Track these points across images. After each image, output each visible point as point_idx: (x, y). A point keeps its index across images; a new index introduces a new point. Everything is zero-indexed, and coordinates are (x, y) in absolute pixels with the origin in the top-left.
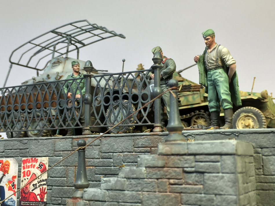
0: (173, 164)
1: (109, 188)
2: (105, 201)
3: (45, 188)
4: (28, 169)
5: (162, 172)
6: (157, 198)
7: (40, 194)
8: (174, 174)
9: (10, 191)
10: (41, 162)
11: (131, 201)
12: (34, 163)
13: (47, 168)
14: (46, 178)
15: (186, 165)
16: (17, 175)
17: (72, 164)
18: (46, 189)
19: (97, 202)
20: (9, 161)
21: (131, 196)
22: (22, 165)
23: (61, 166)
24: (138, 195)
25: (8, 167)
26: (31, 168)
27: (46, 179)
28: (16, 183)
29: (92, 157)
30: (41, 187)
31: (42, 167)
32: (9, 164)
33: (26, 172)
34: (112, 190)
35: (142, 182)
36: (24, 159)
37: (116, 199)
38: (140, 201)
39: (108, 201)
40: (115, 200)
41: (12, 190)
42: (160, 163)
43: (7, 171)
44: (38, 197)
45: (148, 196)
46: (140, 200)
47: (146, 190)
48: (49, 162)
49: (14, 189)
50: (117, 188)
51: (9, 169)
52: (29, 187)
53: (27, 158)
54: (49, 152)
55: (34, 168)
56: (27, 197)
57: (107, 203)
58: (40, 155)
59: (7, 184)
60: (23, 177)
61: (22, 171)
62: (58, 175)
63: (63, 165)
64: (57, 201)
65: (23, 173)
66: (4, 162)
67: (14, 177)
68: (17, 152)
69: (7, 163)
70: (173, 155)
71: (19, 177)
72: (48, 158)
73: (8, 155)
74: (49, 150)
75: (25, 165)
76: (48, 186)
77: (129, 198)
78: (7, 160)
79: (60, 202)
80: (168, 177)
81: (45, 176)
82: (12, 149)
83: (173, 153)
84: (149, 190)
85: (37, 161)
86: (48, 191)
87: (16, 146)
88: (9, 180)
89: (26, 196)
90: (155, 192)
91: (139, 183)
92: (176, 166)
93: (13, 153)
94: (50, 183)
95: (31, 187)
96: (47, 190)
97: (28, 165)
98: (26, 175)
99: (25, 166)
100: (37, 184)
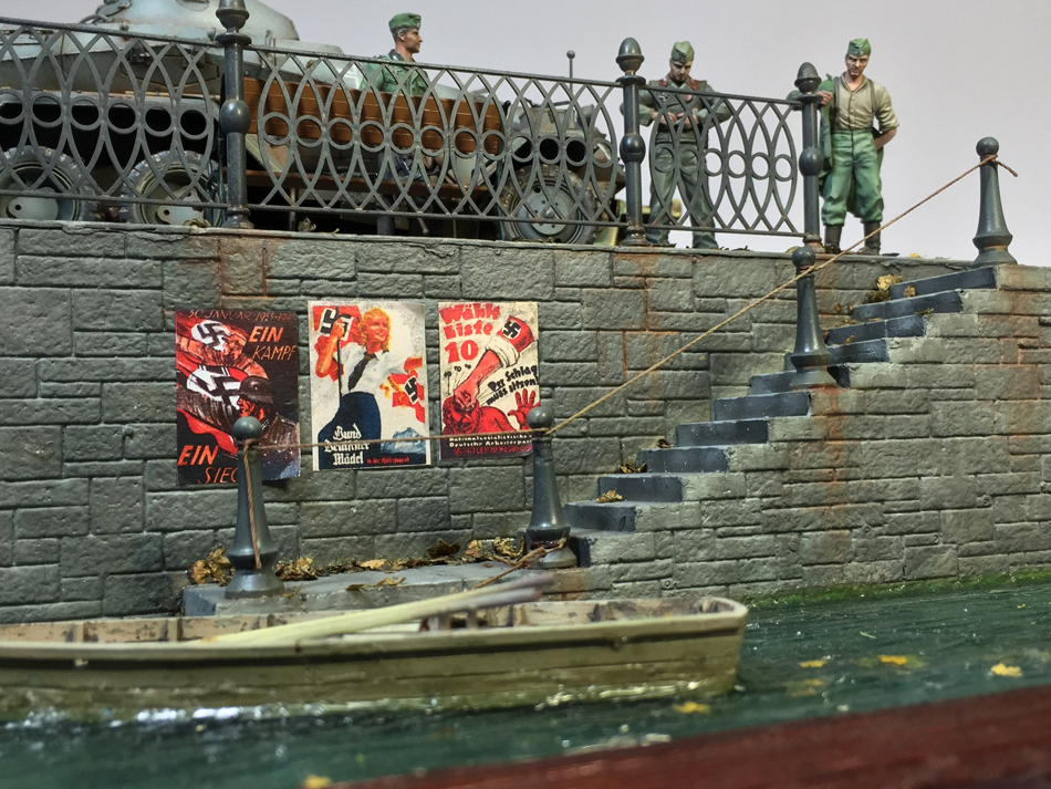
0: (1025, 308)
1: (911, 359)
2: (903, 388)
3: (533, 393)
4: (465, 338)
5: (1007, 323)
6: (1001, 374)
7: (518, 411)
8: (1027, 327)
9: (399, 407)
10: (511, 317)
11: (956, 384)
12: (485, 320)
13: (535, 333)
14: (535, 362)
15: (1045, 311)
16: (422, 354)
17: (616, 323)
18: (537, 394)
19: (885, 392)
20: (383, 309)
21: (955, 373)
22: (442, 324)
23: (579, 329)
24: (968, 371)
25: (381, 331)
26: (478, 332)
27: (534, 368)
28: (422, 380)
29: (672, 306)
30: (520, 391)
31: (519, 331)
32: (387, 319)
33: (459, 346)
34: (916, 362)
35: (974, 345)
36: (442, 304)
37: (926, 382)
38: (972, 383)
39: (909, 388)
40: (922, 385)
41: (410, 405)
42: (1005, 305)
43: (382, 343)
44: (513, 420)
45: (986, 371)
46: (973, 380)
47: (982, 359)
48: (539, 317)
49: (418, 399)
50: (929, 359)
51: (387, 336)
52: (476, 392)
53: (457, 303)
54: (538, 289)
55: (487, 332)
56: (469, 424)
57: (907, 391)
58: (504, 295)
59: (387, 384)
60: (450, 361)
61: (444, 342)
62: (573, 354)
63: (586, 326)
64: (574, 426)
65: (446, 349)
66: (363, 313)
67: (412, 363)
68: (412, 281)
69: (376, 318)
70: (1025, 290)
71: (433, 360)
72: (535, 303)
73: (378, 289)
74: (537, 283)
75: (454, 323)
76: (541, 386)
77: (952, 378)
78: (375, 306)
79: (584, 429)
80: (1017, 333)
81: (529, 358)
82: (390, 272)
83: (1026, 286)
84: (988, 360)
85: (499, 313)
86: (543, 400)
87: (409, 261)
88: (395, 372)
89: (464, 420)
90: (997, 363)
91: (969, 347)
92: (1030, 312)
93: (396, 286)
94: (549, 378)
95: (485, 393)
96: (541, 397)
97: (464, 325)
98: (460, 356)
99: (454, 328)
100: (505, 382)
